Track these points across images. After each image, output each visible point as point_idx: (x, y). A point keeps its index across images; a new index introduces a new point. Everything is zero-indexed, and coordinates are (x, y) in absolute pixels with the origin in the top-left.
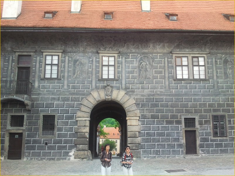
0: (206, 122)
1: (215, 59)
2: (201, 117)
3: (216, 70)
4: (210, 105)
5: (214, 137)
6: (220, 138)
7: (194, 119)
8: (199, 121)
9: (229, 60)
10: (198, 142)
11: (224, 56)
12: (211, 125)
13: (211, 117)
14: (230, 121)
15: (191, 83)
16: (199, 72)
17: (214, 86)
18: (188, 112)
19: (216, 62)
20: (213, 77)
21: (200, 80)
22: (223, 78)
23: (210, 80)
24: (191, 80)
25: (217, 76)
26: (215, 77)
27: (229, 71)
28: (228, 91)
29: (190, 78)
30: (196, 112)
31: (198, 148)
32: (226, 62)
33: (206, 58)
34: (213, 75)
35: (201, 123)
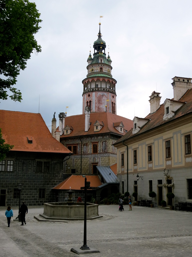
0: (11, 191)
1: (19, 162)
2: (9, 189)
3: (18, 167)
4: (13, 184)
5: (14, 198)
6: (16, 199)
7: (5, 190)
8: (7, 191)
9: (25, 162)
10: (6, 201)
11: (23, 160)
12: (13, 193)
13: (13, 189)
14: (22, 191)
15: (5, 173)
16: (10, 169)
17: (16, 175)
18: (2, 187)
19: (19, 163)
20: (16, 171)
21: (10, 172)
22: (21, 171)
23: (15, 172)
24: (6, 172)
25: (18, 170)
26: (17, 171)
27: (25, 168)
28: (23, 177)
29: (5, 170)
30: (6, 187)
31: (6, 203)
32: (23, 163)
33: (14, 161)
34: (17, 170)
35: (8, 192)
